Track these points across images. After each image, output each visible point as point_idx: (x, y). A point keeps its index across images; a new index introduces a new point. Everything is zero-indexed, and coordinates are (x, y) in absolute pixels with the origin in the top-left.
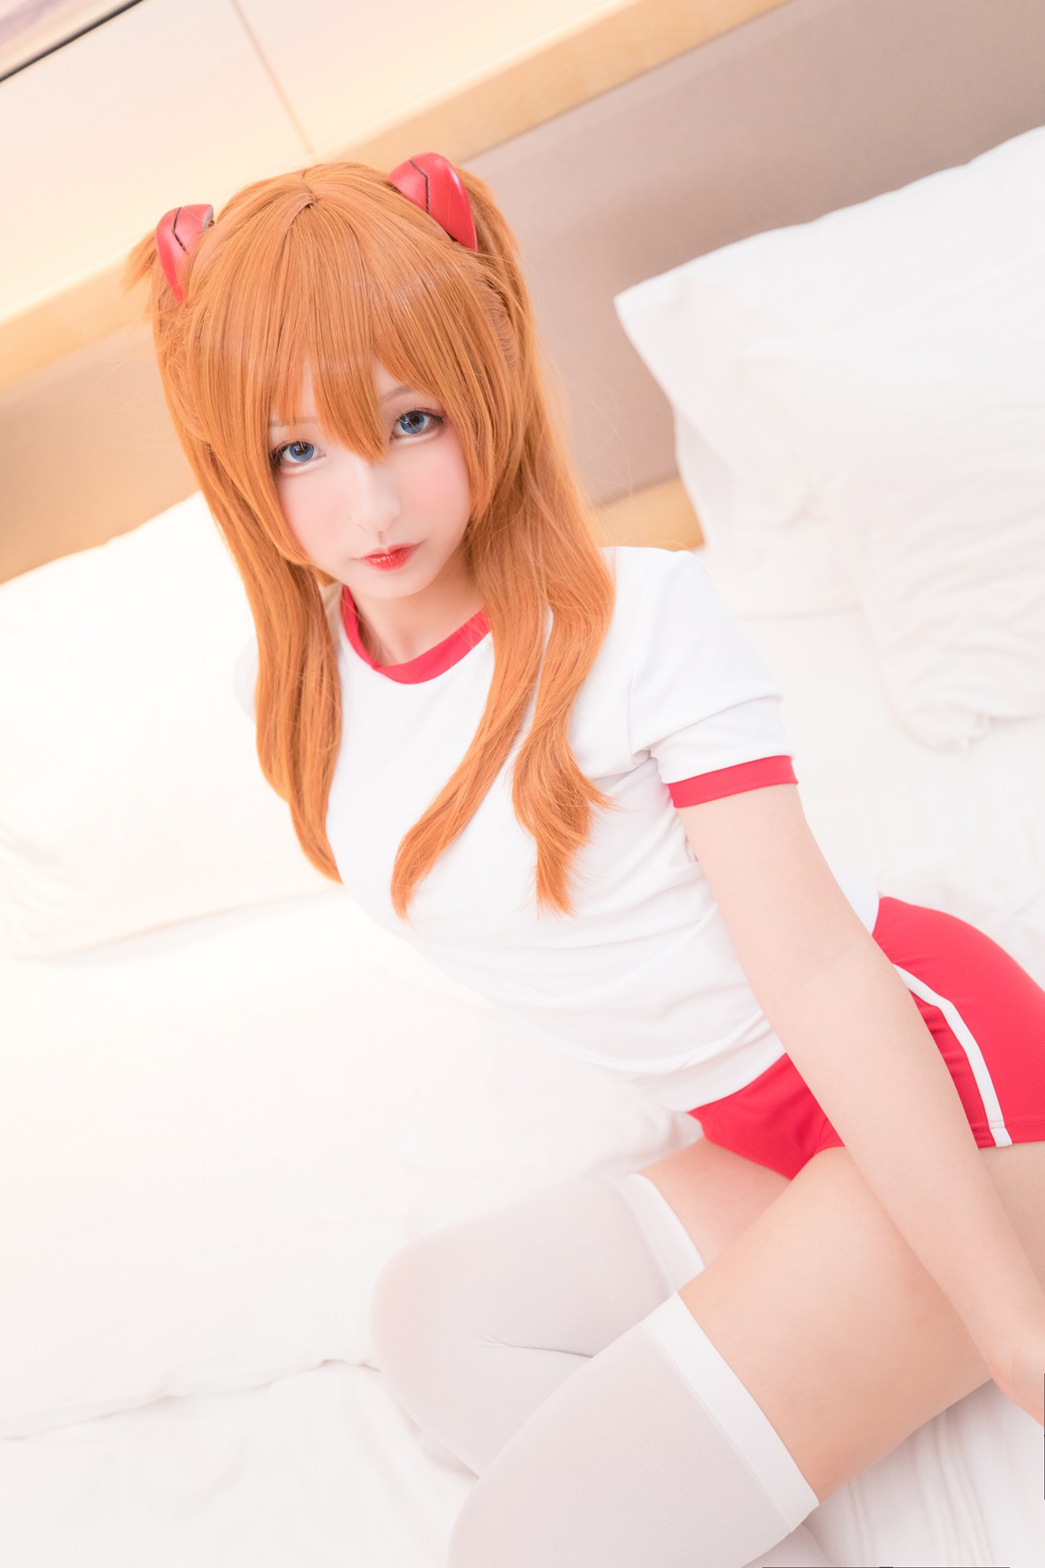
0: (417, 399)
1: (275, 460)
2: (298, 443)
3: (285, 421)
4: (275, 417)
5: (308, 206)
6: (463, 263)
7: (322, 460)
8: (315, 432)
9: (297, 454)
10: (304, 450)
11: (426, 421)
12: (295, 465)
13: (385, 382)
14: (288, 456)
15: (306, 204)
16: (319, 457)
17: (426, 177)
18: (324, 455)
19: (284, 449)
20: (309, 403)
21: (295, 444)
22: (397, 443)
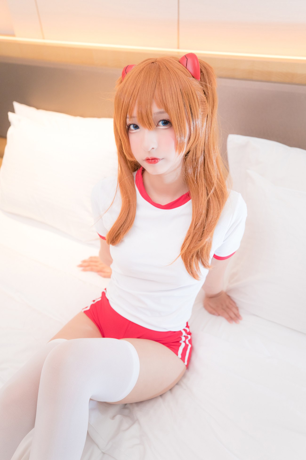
1: (128, 128)
2: (135, 124)
3: (130, 118)
4: (128, 116)
5: (152, 63)
12: (133, 130)
14: (132, 127)
18: (140, 128)
21: (134, 125)
22: (158, 127)
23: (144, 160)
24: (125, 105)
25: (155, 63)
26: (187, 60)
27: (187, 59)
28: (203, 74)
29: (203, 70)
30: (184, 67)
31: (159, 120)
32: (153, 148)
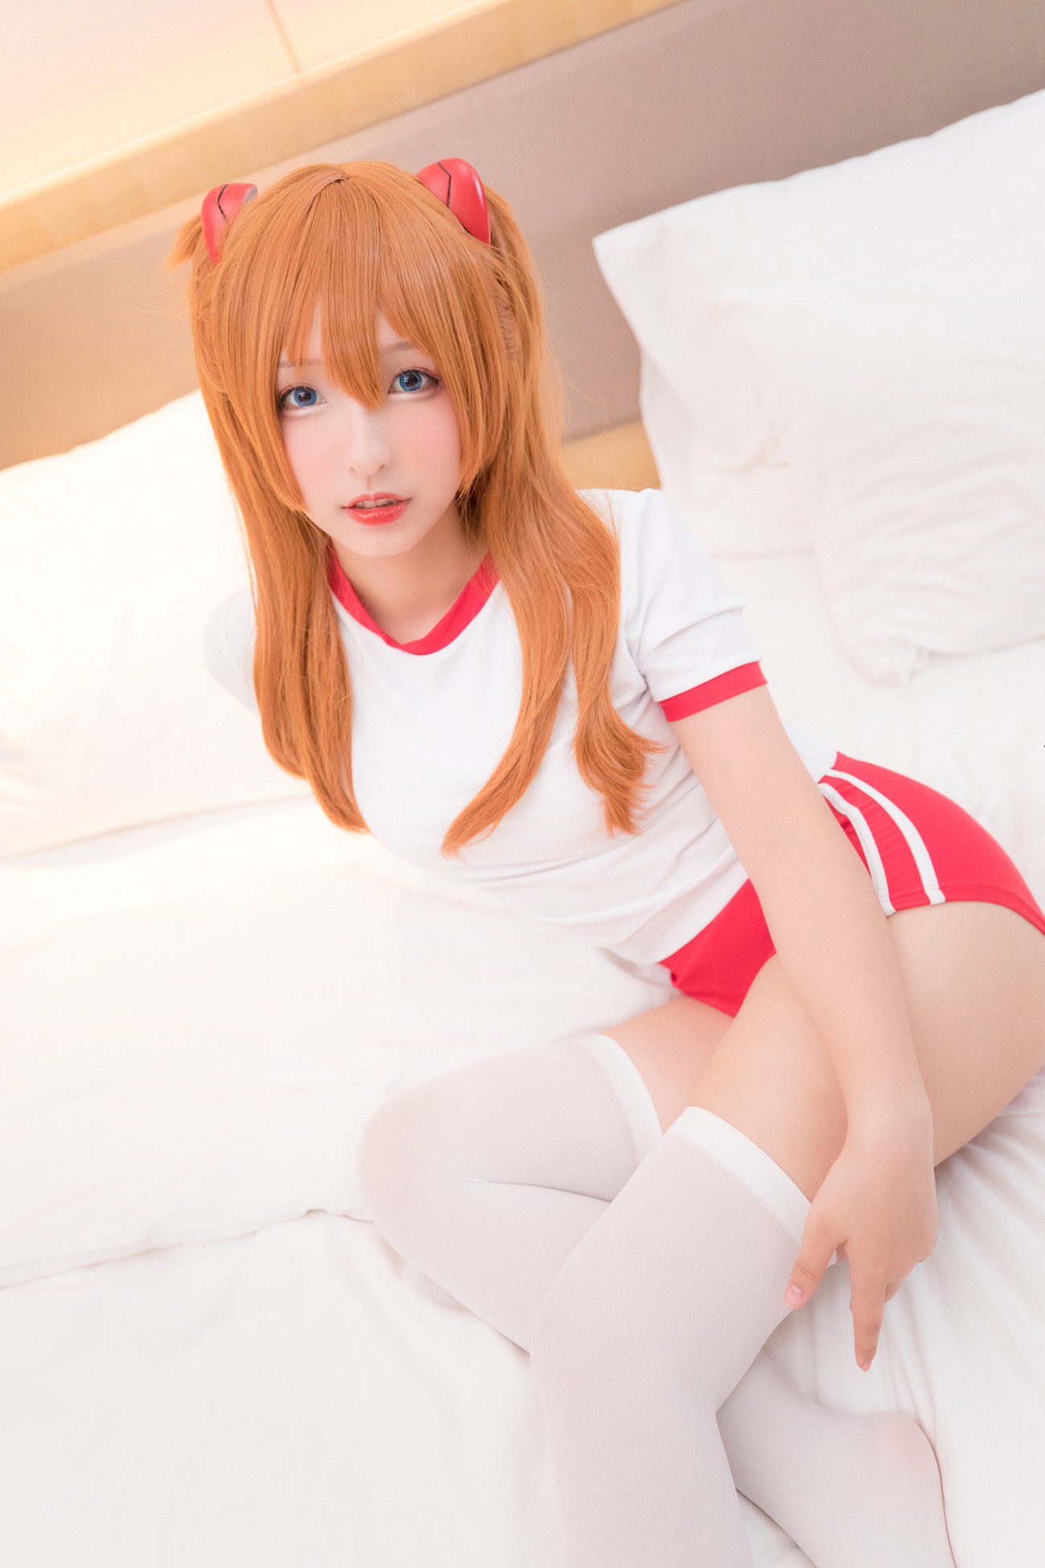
0: (415, 359)
1: (280, 403)
2: (302, 388)
3: (292, 364)
4: (284, 358)
5: (338, 181)
6: (474, 252)
7: (322, 406)
8: (320, 378)
9: (300, 399)
10: (308, 396)
11: (424, 381)
12: (297, 408)
13: (387, 335)
14: (292, 399)
15: (336, 179)
16: (320, 403)
17: (450, 175)
18: (326, 402)
19: (289, 392)
20: (316, 346)
21: (300, 389)
22: (394, 397)
26: (449, 179)
30: (441, 202)
32: (382, 466)
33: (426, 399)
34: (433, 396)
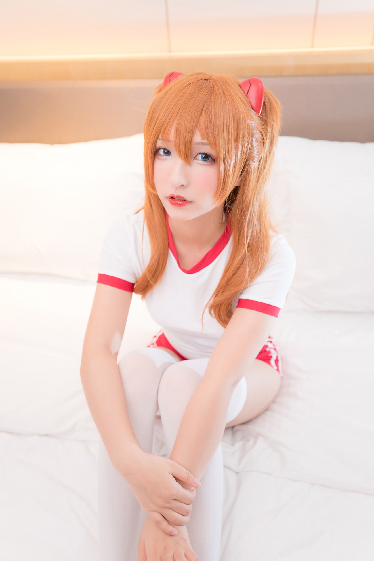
1: (156, 151)
4: (160, 137)
7: (171, 158)
12: (162, 155)
14: (161, 152)
15: (206, 79)
21: (165, 149)
22: (195, 161)
23: (167, 197)
24: (159, 123)
25: (208, 80)
26: (250, 86)
27: (251, 84)
28: (266, 107)
29: (267, 103)
30: (244, 94)
31: (199, 152)
32: (182, 185)
33: (208, 165)
34: (211, 165)
